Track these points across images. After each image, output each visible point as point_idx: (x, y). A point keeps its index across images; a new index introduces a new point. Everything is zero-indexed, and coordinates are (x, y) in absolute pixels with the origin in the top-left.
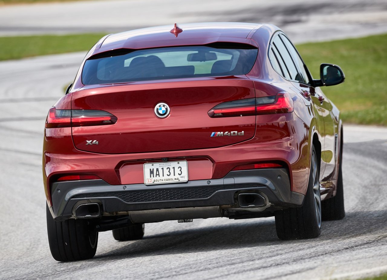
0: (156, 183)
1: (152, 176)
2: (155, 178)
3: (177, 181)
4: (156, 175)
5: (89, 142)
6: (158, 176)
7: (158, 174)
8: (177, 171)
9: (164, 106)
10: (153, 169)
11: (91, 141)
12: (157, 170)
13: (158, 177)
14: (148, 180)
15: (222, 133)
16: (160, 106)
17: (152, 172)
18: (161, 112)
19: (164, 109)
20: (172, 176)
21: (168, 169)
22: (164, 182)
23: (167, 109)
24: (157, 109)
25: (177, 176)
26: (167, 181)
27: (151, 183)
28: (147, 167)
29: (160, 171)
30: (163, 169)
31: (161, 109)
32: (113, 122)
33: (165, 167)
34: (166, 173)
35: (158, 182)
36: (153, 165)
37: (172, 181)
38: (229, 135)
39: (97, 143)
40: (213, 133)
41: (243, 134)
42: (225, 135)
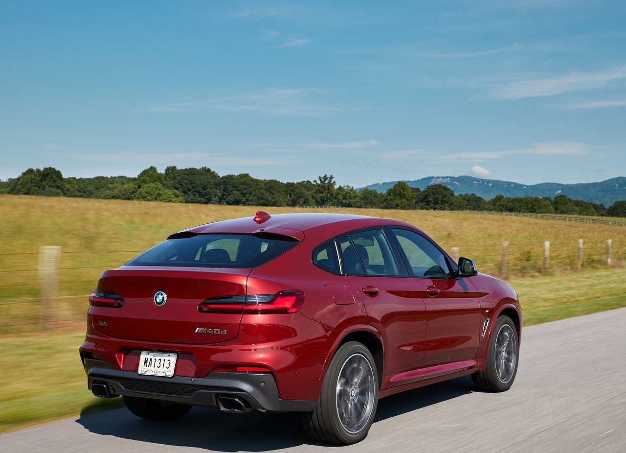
1: (145, 365)
2: (147, 368)
3: (163, 375)
4: (149, 365)
5: (100, 323)
6: (150, 366)
8: (166, 364)
9: (162, 295)
10: (148, 359)
12: (151, 359)
13: (149, 368)
14: (142, 369)
15: (206, 329)
16: (159, 294)
17: (146, 362)
18: (158, 300)
19: (161, 297)
20: (161, 369)
21: (160, 361)
22: (153, 374)
23: (163, 298)
24: (156, 297)
25: (165, 369)
26: (156, 374)
27: (143, 373)
28: (144, 356)
29: (153, 361)
30: (155, 359)
31: (159, 298)
32: (120, 306)
33: (157, 358)
34: (157, 364)
35: (148, 373)
36: (148, 354)
37: (160, 374)
38: (212, 332)
39: (106, 325)
40: (198, 329)
41: (225, 333)
42: (208, 332)
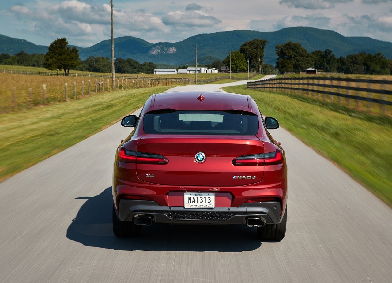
0: (192, 207)
1: (190, 202)
2: (192, 204)
3: (207, 207)
4: (193, 201)
5: (148, 175)
6: (194, 202)
7: (194, 201)
8: (208, 200)
9: (202, 155)
10: (191, 197)
11: (149, 175)
12: (194, 198)
13: (194, 204)
14: (187, 204)
15: (241, 176)
16: (199, 154)
17: (190, 199)
18: (199, 159)
19: (201, 157)
20: (203, 203)
21: (201, 198)
22: (198, 207)
23: (203, 157)
24: (197, 157)
25: (207, 203)
26: (200, 207)
27: (189, 207)
28: (187, 196)
29: (196, 199)
30: (197, 197)
31: (199, 157)
32: (166, 163)
33: (199, 197)
34: (200, 200)
35: (193, 207)
36: (191, 194)
37: (203, 207)
38: (246, 178)
39: (154, 176)
40: (235, 176)
41: (255, 178)
42: (243, 178)
